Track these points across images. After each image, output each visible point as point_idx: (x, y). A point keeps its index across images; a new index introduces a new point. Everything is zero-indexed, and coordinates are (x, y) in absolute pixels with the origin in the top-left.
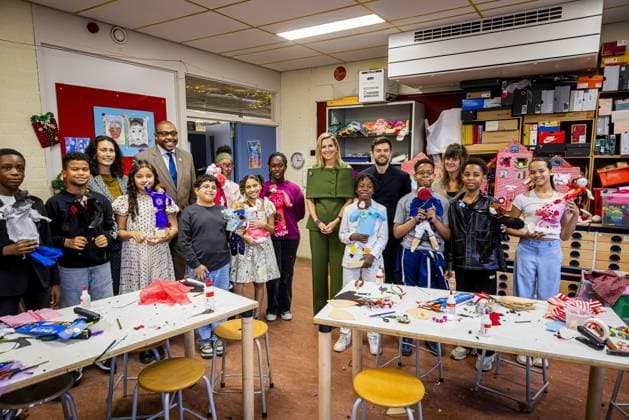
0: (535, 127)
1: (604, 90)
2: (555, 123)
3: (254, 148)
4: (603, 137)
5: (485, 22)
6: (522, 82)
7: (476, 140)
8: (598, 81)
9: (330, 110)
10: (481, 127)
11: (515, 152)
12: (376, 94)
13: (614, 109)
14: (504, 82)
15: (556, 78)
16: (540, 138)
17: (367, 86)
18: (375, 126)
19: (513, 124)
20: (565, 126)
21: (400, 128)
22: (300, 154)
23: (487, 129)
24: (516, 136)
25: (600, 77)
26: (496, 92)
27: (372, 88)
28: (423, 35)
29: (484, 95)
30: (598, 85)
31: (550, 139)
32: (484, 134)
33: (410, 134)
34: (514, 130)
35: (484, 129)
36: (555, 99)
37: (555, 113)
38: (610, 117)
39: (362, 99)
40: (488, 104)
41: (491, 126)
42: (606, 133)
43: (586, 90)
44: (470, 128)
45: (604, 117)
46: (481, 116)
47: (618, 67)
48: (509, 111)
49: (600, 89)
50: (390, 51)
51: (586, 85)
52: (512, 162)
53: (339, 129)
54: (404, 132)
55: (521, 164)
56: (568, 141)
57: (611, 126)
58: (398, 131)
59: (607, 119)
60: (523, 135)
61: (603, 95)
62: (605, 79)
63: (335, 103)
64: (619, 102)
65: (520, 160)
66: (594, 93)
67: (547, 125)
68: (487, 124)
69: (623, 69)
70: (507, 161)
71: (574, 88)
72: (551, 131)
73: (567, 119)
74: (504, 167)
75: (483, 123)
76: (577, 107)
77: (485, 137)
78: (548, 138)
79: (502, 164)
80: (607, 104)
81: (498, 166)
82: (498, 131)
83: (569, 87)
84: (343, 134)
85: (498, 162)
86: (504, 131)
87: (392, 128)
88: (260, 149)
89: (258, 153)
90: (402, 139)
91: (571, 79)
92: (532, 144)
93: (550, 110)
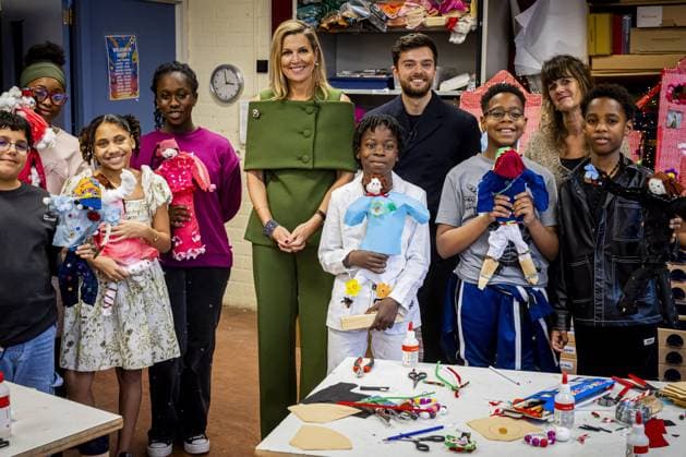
3: (122, 52)
7: (619, 45)
10: (627, 18)
18: (403, 10)
21: (456, 15)
22: (233, 69)
23: (641, 23)
32: (634, 33)
33: (479, 29)
35: (634, 23)
41: (650, 17)
44: (604, 20)
53: (322, 14)
54: (465, 25)
58: (453, 22)
68: (639, 9)
70: (680, 93)
74: (675, 105)
75: (632, 11)
77: (636, 41)
79: (669, 98)
81: (664, 102)
82: (662, 28)
84: (331, 25)
85: (663, 94)
86: (675, 28)
87: (440, 15)
88: (136, 56)
89: (133, 66)
90: (463, 38)
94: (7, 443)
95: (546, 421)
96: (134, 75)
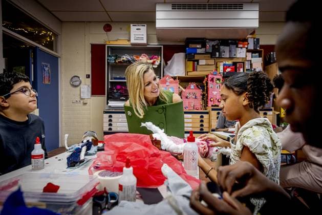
0: (222, 64)
1: (249, 48)
2: (229, 62)
4: (249, 70)
5: (209, 5)
6: (215, 42)
7: (194, 69)
8: (246, 44)
9: (108, 47)
10: (196, 63)
11: (216, 75)
12: (142, 39)
13: (252, 57)
14: (207, 41)
15: (230, 41)
16: (224, 69)
17: (136, 33)
18: (141, 58)
19: (212, 62)
20: (235, 64)
21: (155, 60)
23: (200, 64)
24: (213, 68)
25: (247, 43)
26: (204, 46)
27: (140, 35)
28: (176, 6)
29: (198, 46)
30: (246, 46)
31: (228, 70)
32: (198, 66)
33: (160, 64)
34: (212, 65)
35: (198, 64)
36: (230, 51)
37: (230, 58)
38: (251, 61)
39: (133, 41)
40: (199, 51)
41: (202, 62)
42: (249, 68)
43: (241, 48)
44: (191, 63)
45: (248, 61)
46: (197, 57)
47: (253, 39)
48: (209, 55)
49: (247, 48)
50: (157, 12)
51: (241, 46)
52: (214, 79)
53: (116, 59)
54: (157, 63)
55: (218, 81)
56: (236, 71)
57: (251, 65)
58: (155, 62)
59: (249, 62)
60: (217, 67)
61: (248, 51)
62: (248, 44)
63: (111, 43)
64: (254, 55)
65: (218, 79)
66: (244, 50)
67: (227, 63)
68: (200, 61)
69: (255, 40)
70: (212, 80)
71: (237, 47)
72: (229, 66)
73: (235, 61)
74: (211, 82)
75: (198, 61)
76: (238, 56)
77: (199, 68)
78: (228, 69)
79: (210, 81)
80: (249, 55)
82: (205, 65)
83: (235, 46)
84: (119, 62)
86: (209, 65)
87: (151, 59)
88: (50, 71)
89: (49, 73)
90: (157, 66)
91: (236, 42)
92: (221, 72)
93: (228, 56)
96: (49, 77)
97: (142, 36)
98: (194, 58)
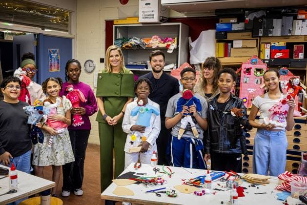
0: (268, 46)
2: (282, 44)
3: (54, 55)
6: (259, 12)
7: (227, 54)
9: (116, 28)
10: (230, 44)
11: (255, 63)
12: (152, 16)
14: (247, 12)
15: (283, 11)
16: (272, 54)
17: (145, 10)
18: (151, 41)
19: (253, 43)
20: (290, 46)
21: (170, 43)
22: (92, 61)
23: (235, 46)
24: (255, 52)
26: (241, 19)
27: (149, 12)
29: (232, 21)
31: (279, 55)
32: (232, 50)
33: (178, 48)
34: (254, 48)
35: (232, 46)
36: (283, 26)
37: (282, 36)
39: (141, 20)
40: (235, 27)
41: (238, 44)
43: (303, 20)
44: (222, 45)
46: (230, 37)
48: (250, 33)
51: (303, 17)
52: (252, 71)
53: (123, 43)
54: (173, 46)
55: (258, 73)
56: (291, 56)
58: (168, 46)
60: (260, 51)
63: (120, 22)
65: (259, 70)
67: (277, 44)
68: (235, 42)
70: (248, 71)
71: (295, 18)
72: (279, 49)
73: (291, 40)
74: (246, 75)
75: (231, 42)
76: (297, 32)
77: (233, 52)
78: (277, 54)
79: (245, 72)
81: (242, 74)
82: (242, 48)
83: (292, 18)
84: (126, 46)
85: (242, 71)
86: (247, 48)
87: (164, 43)
88: (59, 57)
90: (172, 51)
91: (293, 11)
92: (266, 58)
93: (279, 34)
94: (16, 191)
95: (201, 187)
96: (58, 63)
97: (153, 13)
98: (226, 38)
